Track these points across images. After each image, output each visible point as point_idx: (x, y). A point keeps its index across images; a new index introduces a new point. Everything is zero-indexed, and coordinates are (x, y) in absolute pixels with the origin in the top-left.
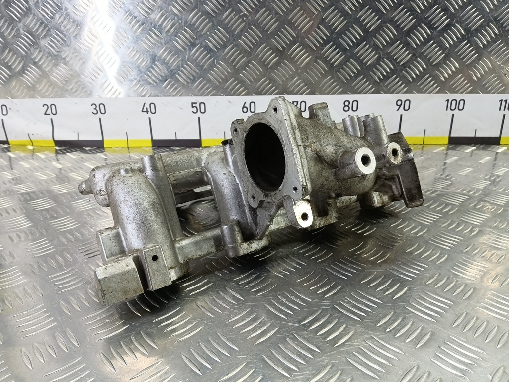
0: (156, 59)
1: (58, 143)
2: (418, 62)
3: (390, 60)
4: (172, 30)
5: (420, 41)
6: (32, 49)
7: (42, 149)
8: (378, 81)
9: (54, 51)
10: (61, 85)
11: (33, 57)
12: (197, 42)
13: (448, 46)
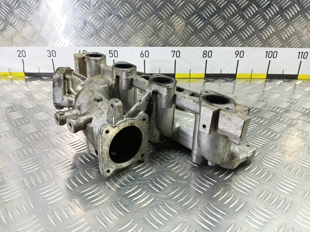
0: (87, 23)
1: (27, 74)
2: (249, 28)
3: (232, 26)
4: (97, 5)
5: (251, 14)
6: (9, 16)
7: (17, 78)
8: (225, 39)
9: (23, 17)
10: (28, 38)
11: (10, 21)
12: (113, 12)
13: (268, 18)
